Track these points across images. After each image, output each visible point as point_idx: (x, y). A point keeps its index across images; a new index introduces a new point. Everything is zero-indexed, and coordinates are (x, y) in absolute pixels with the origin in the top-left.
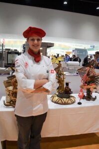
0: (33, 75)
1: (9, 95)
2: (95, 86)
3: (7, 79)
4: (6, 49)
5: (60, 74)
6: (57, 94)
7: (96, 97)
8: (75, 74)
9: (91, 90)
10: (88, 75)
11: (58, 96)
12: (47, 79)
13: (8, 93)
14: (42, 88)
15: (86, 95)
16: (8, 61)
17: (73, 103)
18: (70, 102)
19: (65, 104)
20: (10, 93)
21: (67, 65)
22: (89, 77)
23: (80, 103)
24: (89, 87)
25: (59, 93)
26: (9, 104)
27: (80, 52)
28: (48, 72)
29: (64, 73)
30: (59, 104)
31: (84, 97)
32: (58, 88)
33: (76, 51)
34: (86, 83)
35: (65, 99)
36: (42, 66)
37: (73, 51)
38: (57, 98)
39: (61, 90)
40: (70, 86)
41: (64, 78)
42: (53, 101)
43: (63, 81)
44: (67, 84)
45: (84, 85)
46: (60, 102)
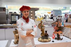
0: (25, 29)
1: (16, 38)
2: (61, 32)
3: (15, 30)
4: (10, 12)
5: (42, 27)
6: (41, 37)
7: (62, 38)
8: (51, 26)
9: (59, 34)
10: (57, 26)
11: (41, 38)
12: (33, 30)
13: (16, 37)
14: (30, 34)
15: (57, 37)
16: (12, 20)
17: (50, 41)
18: (48, 41)
19: (45, 42)
20: (17, 37)
21: (46, 21)
22: (58, 28)
23: (53, 41)
24: (58, 33)
25: (42, 36)
26: (16, 43)
27: (56, 12)
28: (33, 27)
29: (44, 26)
30: (42, 42)
31: (56, 39)
32: (41, 34)
33: (54, 12)
34: (56, 30)
35: (45, 39)
36: (30, 24)
37: (52, 11)
38: (41, 39)
39: (43, 35)
40: (48, 33)
41: (44, 29)
42: (39, 41)
43: (44, 30)
44: (46, 32)
45: (55, 32)
46: (43, 41)
